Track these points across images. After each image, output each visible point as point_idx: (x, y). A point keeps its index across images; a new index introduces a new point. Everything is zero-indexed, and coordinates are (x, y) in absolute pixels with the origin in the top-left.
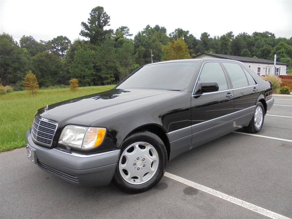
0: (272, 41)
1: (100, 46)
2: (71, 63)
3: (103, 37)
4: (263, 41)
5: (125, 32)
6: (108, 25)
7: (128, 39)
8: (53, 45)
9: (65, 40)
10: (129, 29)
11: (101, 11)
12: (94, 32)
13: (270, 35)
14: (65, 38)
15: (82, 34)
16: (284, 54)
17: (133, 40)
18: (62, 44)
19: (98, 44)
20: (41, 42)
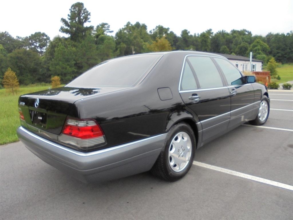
0: (249, 39)
1: (81, 43)
2: (51, 60)
3: (84, 34)
4: (241, 39)
5: (106, 28)
6: (88, 22)
7: (109, 36)
8: (31, 42)
9: (44, 37)
10: (109, 26)
11: (82, 7)
12: (74, 29)
13: (247, 33)
14: (44, 35)
15: (62, 30)
16: (260, 51)
17: (114, 37)
18: (40, 41)
19: (79, 41)
20: (17, 38)
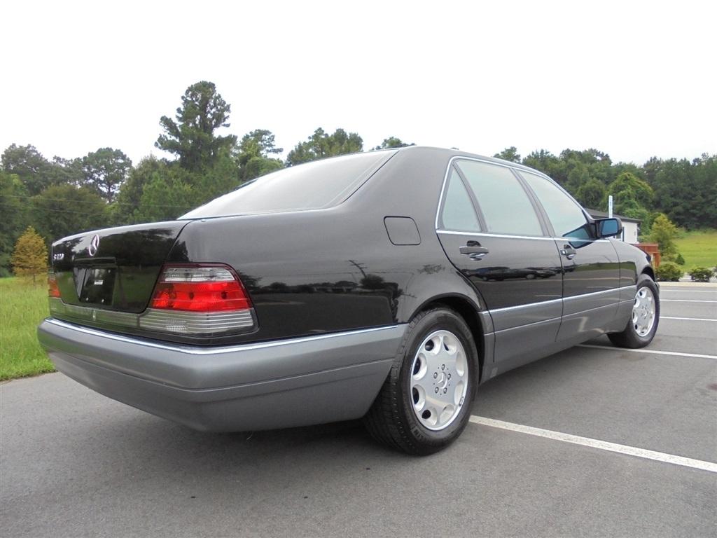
0: (604, 171)
1: (205, 174)
2: (132, 213)
3: (212, 154)
4: (585, 170)
5: (265, 142)
6: (224, 125)
7: (272, 160)
8: (86, 170)
9: (118, 159)
10: (273, 136)
11: (210, 92)
12: (190, 142)
13: (599, 158)
14: (119, 154)
15: (162, 144)
16: (633, 201)
17: (284, 162)
18: (108, 168)
19: (200, 168)
20: (55, 161)
